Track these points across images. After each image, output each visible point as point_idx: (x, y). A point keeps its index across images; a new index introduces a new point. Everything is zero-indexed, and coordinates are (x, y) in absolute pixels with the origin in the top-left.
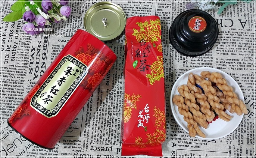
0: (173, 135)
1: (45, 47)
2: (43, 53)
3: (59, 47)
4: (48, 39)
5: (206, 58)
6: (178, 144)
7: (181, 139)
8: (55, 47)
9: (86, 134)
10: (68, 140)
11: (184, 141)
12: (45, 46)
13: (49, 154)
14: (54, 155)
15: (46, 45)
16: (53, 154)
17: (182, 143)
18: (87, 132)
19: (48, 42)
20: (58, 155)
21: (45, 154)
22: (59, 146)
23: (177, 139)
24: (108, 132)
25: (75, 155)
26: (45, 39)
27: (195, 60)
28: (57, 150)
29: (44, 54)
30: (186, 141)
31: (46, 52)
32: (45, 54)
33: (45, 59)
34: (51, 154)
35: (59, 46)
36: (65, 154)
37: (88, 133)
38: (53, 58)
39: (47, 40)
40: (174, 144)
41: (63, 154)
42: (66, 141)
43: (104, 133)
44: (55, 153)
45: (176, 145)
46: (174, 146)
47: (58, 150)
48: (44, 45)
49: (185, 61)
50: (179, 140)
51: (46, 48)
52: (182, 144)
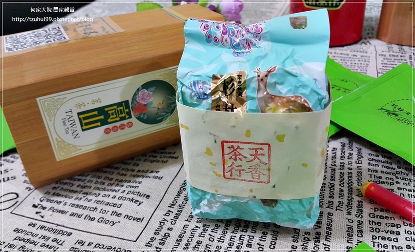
9: (159, 237)
10: (90, 244)
18: (162, 233)
24: (235, 245)
37: (167, 236)
42: (86, 244)
43: (220, 244)
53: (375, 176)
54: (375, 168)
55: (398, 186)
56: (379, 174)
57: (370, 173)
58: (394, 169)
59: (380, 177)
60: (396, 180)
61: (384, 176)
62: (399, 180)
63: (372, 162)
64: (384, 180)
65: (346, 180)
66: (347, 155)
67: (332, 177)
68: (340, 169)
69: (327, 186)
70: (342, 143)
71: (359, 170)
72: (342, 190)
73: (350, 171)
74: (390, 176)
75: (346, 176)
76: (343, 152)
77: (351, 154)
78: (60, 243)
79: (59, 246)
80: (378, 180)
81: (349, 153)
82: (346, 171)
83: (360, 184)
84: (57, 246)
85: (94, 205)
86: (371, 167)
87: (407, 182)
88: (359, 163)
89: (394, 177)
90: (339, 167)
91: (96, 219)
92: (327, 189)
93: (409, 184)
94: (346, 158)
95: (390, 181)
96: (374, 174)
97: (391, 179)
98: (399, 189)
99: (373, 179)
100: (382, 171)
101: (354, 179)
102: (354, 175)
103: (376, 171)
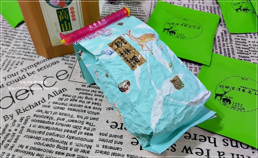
53: (239, 50)
54: (239, 46)
55: (251, 55)
56: (241, 49)
57: (237, 48)
58: (248, 46)
59: (242, 51)
60: (249, 52)
61: (244, 50)
62: (251, 52)
63: (237, 43)
64: (244, 52)
65: (227, 52)
66: (225, 40)
67: (220, 52)
68: (223, 47)
70: (221, 33)
71: (232, 47)
73: (228, 48)
74: (247, 50)
75: (226, 51)
76: (223, 38)
77: (227, 39)
81: (226, 39)
82: (226, 48)
83: (233, 54)
84: (103, 95)
86: (237, 46)
87: (255, 53)
88: (231, 43)
89: (248, 50)
90: (223, 46)
93: (256, 53)
94: (225, 41)
95: (247, 53)
96: (239, 49)
97: (247, 52)
98: (252, 56)
99: (239, 52)
100: (242, 48)
101: (231, 52)
102: (230, 50)
103: (240, 48)
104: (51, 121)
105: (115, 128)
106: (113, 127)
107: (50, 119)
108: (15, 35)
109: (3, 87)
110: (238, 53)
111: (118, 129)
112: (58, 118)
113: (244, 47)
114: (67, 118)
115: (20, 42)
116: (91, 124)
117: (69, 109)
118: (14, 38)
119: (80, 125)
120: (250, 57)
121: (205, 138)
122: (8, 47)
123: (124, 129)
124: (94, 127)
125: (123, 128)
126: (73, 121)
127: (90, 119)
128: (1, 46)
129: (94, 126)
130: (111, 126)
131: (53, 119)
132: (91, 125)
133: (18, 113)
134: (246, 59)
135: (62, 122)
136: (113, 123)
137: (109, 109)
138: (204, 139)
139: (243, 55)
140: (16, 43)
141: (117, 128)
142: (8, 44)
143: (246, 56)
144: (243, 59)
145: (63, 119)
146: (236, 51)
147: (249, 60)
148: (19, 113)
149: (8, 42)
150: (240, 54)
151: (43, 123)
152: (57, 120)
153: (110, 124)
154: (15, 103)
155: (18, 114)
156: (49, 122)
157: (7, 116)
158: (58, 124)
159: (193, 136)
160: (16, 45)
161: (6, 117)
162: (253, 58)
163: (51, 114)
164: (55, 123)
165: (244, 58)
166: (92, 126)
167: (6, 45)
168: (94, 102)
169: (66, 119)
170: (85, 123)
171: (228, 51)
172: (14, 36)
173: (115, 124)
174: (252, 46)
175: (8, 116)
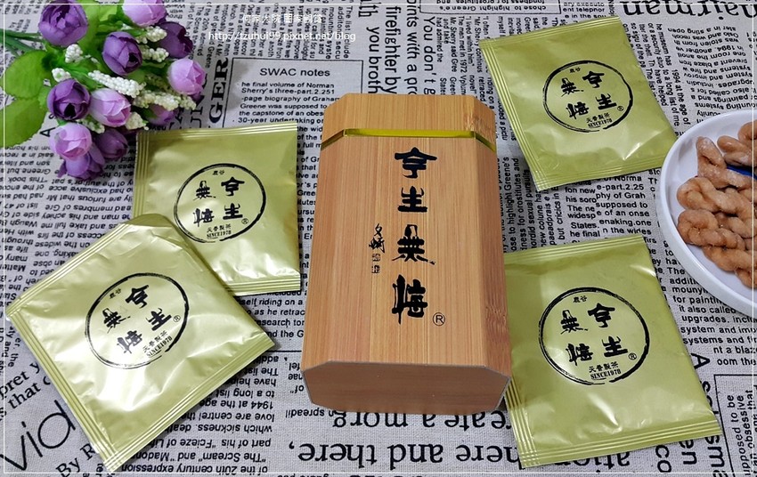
0: (689, 331)
1: (219, 88)
2: (213, 106)
3: (264, 88)
4: (229, 67)
5: (741, 98)
6: (713, 357)
7: (721, 341)
8: (251, 87)
11: (732, 346)
12: (220, 85)
13: (239, 416)
14: (258, 417)
15: (224, 84)
16: (253, 416)
17: (729, 351)
19: (228, 75)
20: (272, 417)
21: (224, 416)
22: (274, 385)
23: (705, 341)
25: (336, 416)
26: (219, 67)
27: (708, 105)
28: (269, 399)
29: (215, 109)
30: (739, 345)
31: (222, 103)
32: (220, 107)
33: (221, 121)
34: (248, 416)
35: (263, 85)
36: (299, 413)
38: (246, 116)
39: (224, 70)
40: (699, 357)
41: (292, 413)
44: (262, 411)
45: (708, 361)
46: (701, 365)
47: (275, 402)
48: (216, 83)
49: (678, 107)
50: (717, 345)
51: (221, 91)
52: (729, 357)
53: (574, 207)
55: (599, 218)
56: (578, 204)
57: (569, 203)
58: (594, 192)
59: (580, 209)
60: (597, 209)
61: (584, 205)
62: (600, 209)
64: (583, 212)
65: (546, 217)
67: (530, 217)
69: (527, 233)
71: (557, 200)
72: (543, 235)
73: (547, 202)
74: (591, 205)
75: (544, 211)
78: (273, 373)
79: (276, 377)
80: (577, 212)
82: (543, 203)
83: (560, 221)
84: (273, 378)
85: (284, 318)
86: (569, 195)
87: (609, 210)
89: (594, 205)
90: (536, 198)
91: (295, 334)
92: (528, 237)
93: (611, 211)
95: (590, 213)
96: (573, 203)
97: (592, 209)
98: (601, 222)
99: (572, 212)
100: (581, 199)
101: (554, 214)
102: (553, 208)
103: (575, 200)
104: (165, 463)
105: (310, 458)
106: (304, 457)
107: (162, 460)
108: (31, 232)
109: (38, 390)
110: (570, 216)
111: (317, 460)
112: (180, 454)
113: (584, 196)
114: (200, 451)
115: (47, 254)
116: (257, 456)
117: (200, 427)
118: (30, 242)
119: (231, 463)
120: (598, 224)
121: (500, 451)
122: (21, 273)
123: (329, 459)
124: (263, 465)
125: (326, 457)
126: (214, 456)
127: (253, 446)
128: (4, 272)
129: (264, 461)
130: (300, 457)
131: (170, 458)
132: (256, 459)
133: (87, 453)
134: (588, 230)
135: (189, 462)
136: (304, 448)
137: (292, 415)
138: (497, 454)
139: (582, 221)
140: (40, 259)
141: (314, 459)
142: (20, 263)
143: (589, 221)
144: (581, 231)
145: (193, 456)
146: (565, 211)
147: (596, 234)
148: (90, 454)
149: (17, 258)
150: (574, 220)
151: (150, 470)
152: (179, 458)
153: (297, 450)
154: (74, 429)
155: (90, 457)
156: (161, 466)
157: (64, 465)
158: (182, 467)
159: (474, 453)
160: (41, 263)
161: (62, 468)
162: (605, 226)
163: (162, 446)
164: (176, 468)
165: (585, 229)
166: (258, 461)
167: (15, 267)
168: (256, 402)
169: (199, 455)
170: (242, 457)
171: (549, 211)
172: (29, 237)
173: (309, 451)
174: (604, 191)
175: (68, 466)
